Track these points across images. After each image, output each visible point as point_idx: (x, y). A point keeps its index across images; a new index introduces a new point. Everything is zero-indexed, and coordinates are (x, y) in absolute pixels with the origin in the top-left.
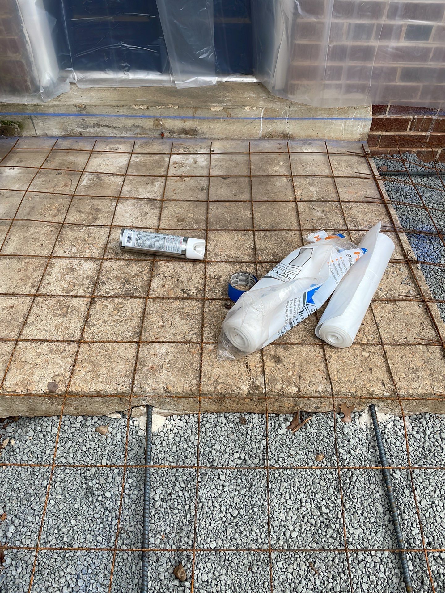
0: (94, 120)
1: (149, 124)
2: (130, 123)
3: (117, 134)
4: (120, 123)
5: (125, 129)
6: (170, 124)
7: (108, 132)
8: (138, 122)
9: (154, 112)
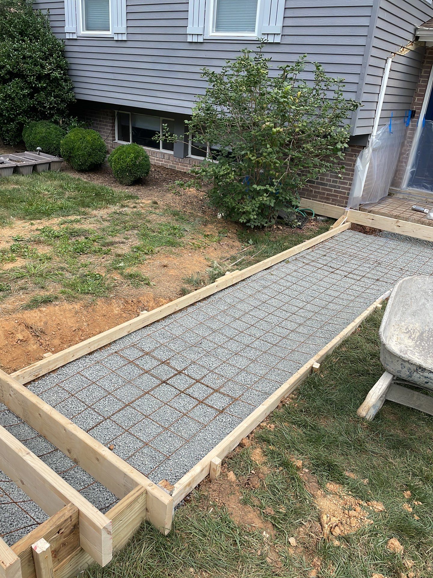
0: (411, 196)
1: (425, 199)
2: (420, 198)
3: (416, 200)
4: (417, 198)
5: (418, 199)
6: (429, 200)
7: (413, 199)
8: (422, 198)
9: (427, 197)
